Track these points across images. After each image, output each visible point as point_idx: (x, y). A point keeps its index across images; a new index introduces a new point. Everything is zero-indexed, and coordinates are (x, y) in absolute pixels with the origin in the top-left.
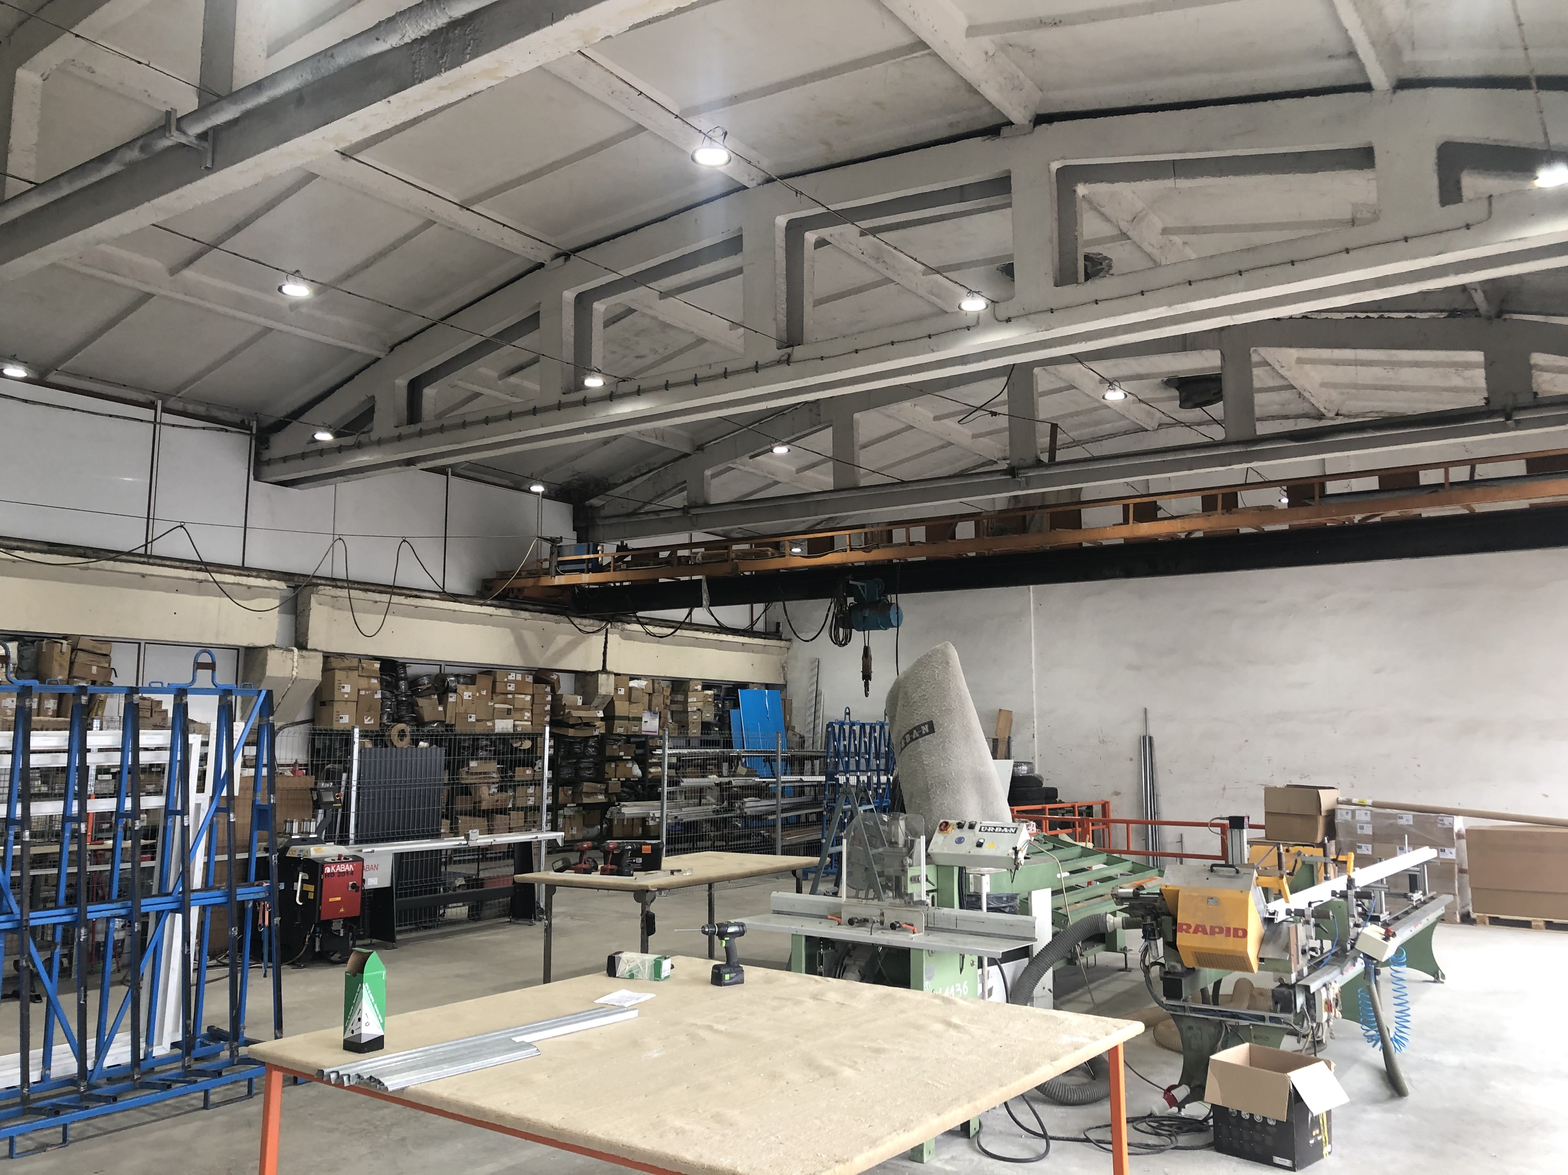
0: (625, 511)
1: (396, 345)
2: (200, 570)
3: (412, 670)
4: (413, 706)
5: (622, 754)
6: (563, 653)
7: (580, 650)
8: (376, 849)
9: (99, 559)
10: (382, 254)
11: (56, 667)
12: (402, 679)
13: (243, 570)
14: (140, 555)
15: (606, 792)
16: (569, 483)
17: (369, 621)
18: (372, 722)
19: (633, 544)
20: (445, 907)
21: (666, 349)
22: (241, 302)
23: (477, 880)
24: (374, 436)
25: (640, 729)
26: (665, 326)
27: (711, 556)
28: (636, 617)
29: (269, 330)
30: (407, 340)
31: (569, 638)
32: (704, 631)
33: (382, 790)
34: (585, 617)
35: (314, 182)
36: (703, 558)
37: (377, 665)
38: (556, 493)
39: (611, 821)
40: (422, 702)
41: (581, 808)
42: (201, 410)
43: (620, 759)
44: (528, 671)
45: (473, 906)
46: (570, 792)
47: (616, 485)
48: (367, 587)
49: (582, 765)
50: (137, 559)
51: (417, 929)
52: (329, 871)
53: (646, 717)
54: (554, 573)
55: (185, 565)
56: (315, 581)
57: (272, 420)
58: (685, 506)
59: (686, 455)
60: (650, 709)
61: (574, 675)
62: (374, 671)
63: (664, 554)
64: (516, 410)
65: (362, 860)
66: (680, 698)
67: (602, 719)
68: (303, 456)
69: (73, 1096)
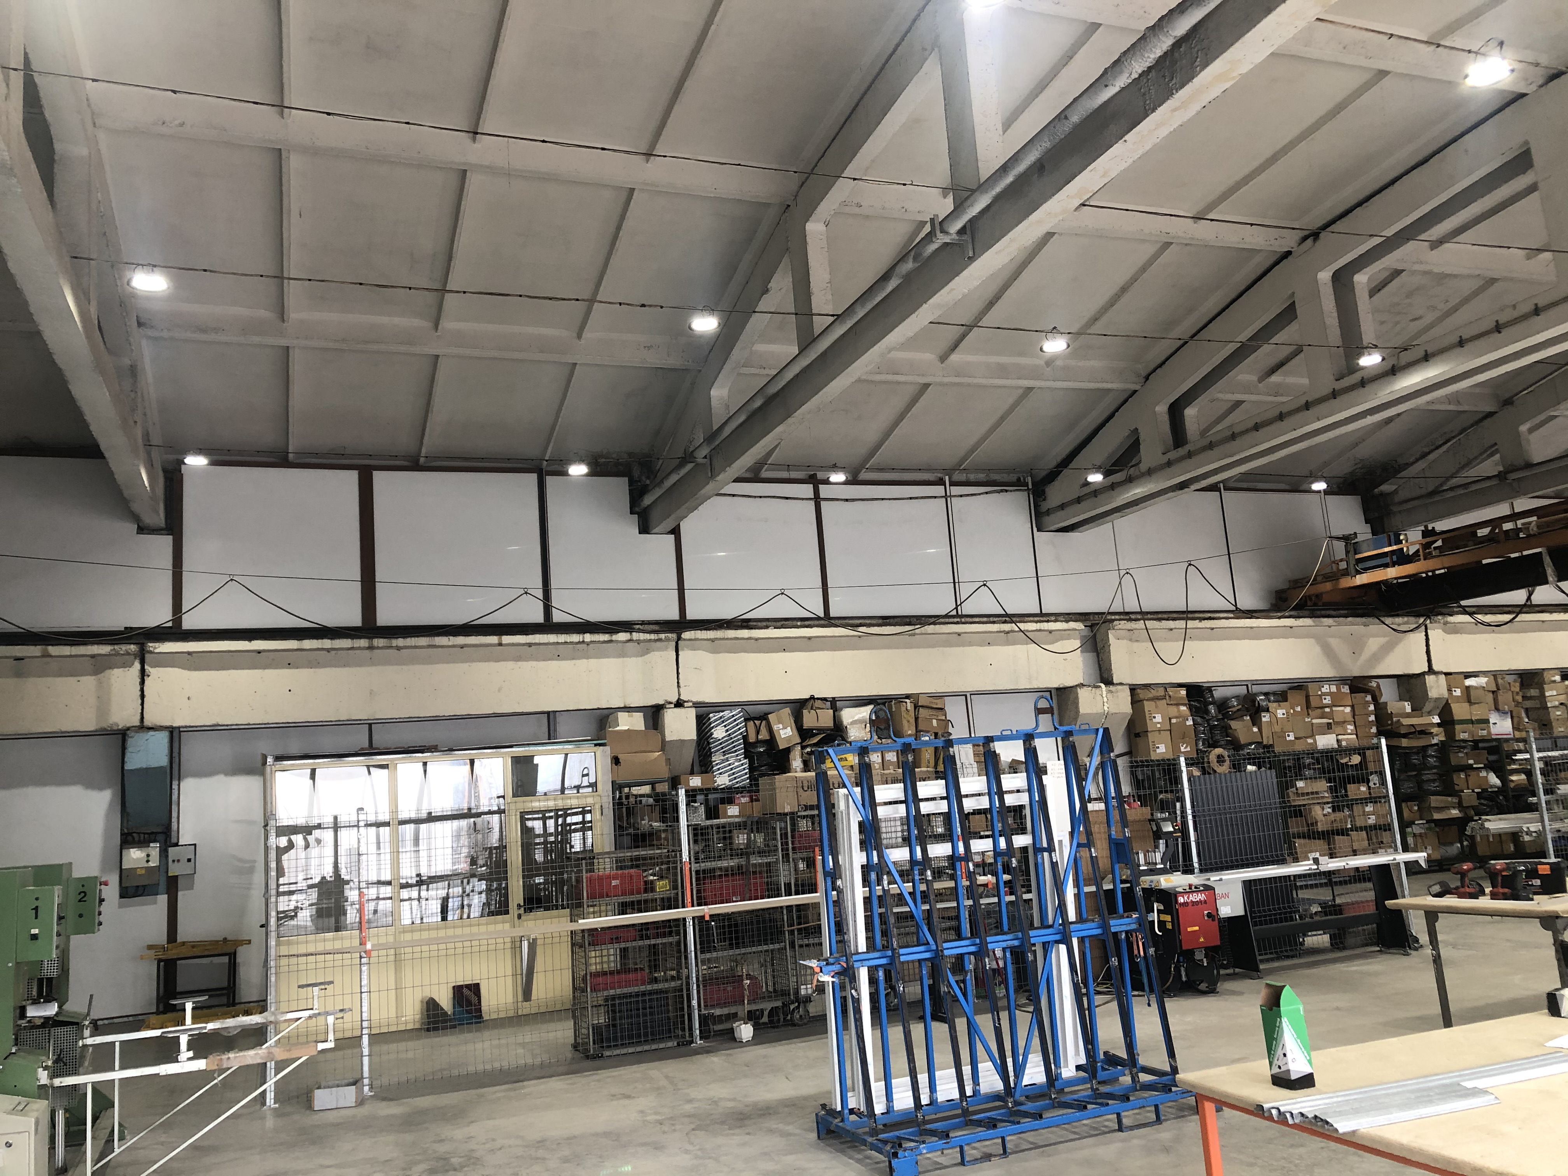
0: (1424, 492)
1: (1149, 375)
2: (1005, 622)
3: (1218, 694)
4: (1226, 730)
5: (1471, 762)
6: (1377, 658)
7: (1399, 650)
8: (1224, 877)
9: (923, 624)
10: (1124, 289)
11: (905, 723)
12: (1211, 703)
13: (1042, 616)
14: (953, 616)
15: (1460, 806)
16: (1352, 473)
17: (1170, 649)
18: (1188, 749)
19: (1441, 526)
20: (1305, 935)
21: (1447, 301)
22: (1002, 371)
23: (1334, 906)
24: (1144, 467)
25: (1489, 733)
26: (1443, 277)
27: (1548, 524)
28: (1461, 606)
29: (1030, 389)
30: (1160, 366)
31: (1382, 640)
32: (1551, 612)
33: (1218, 817)
34: (1398, 616)
35: (1052, 240)
36: (1538, 527)
37: (1183, 692)
38: (1339, 488)
39: (1472, 838)
40: (1234, 724)
41: (1433, 825)
42: (981, 477)
43: (1470, 767)
44: (1342, 681)
45: (1334, 934)
46: (1416, 808)
47: (1408, 465)
48: (1160, 616)
49: (1424, 778)
50: (951, 620)
51: (1278, 959)
52: (1182, 901)
53: (1494, 718)
54: (1353, 572)
55: (992, 619)
56: (1109, 617)
57: (1044, 473)
58: (1500, 472)
59: (1490, 415)
60: (1497, 709)
61: (1395, 680)
62: (1182, 698)
63: (1482, 532)
64: (1285, 410)
65: (1214, 889)
66: (1533, 692)
67: (1439, 725)
68: (1079, 500)
69: (1003, 1111)
